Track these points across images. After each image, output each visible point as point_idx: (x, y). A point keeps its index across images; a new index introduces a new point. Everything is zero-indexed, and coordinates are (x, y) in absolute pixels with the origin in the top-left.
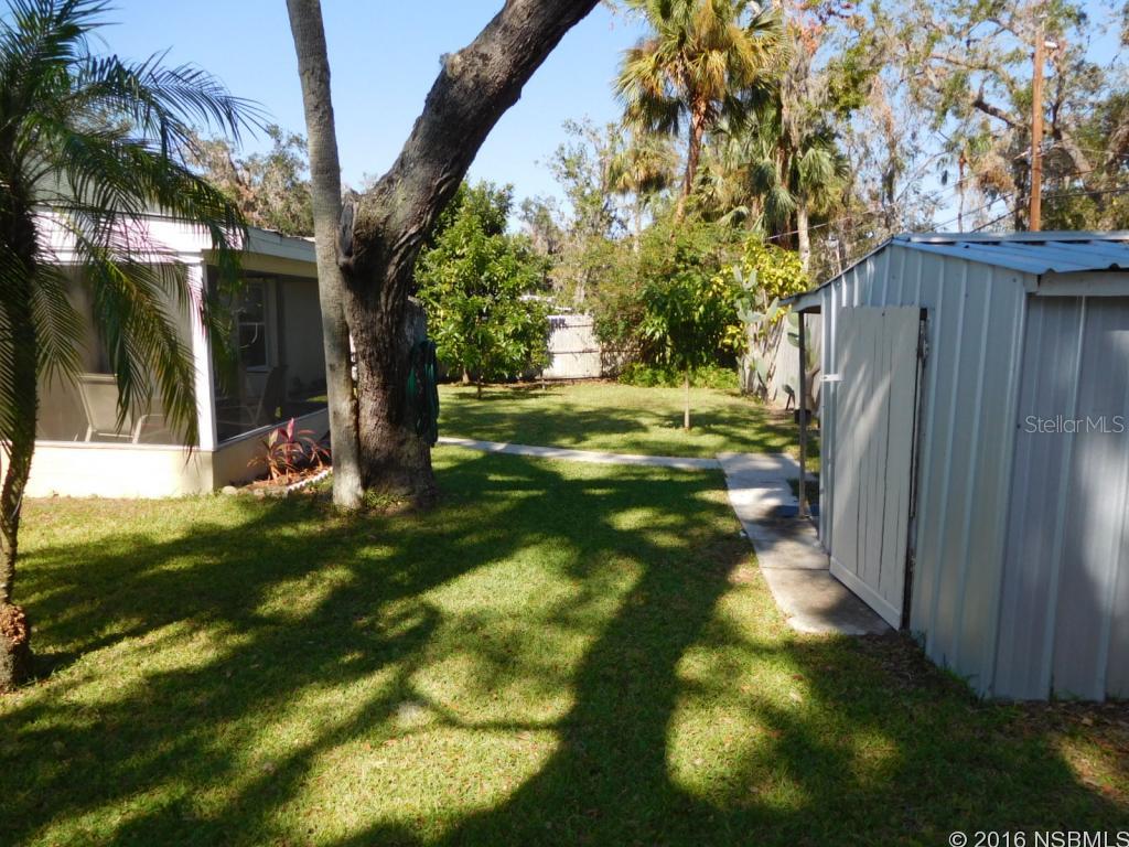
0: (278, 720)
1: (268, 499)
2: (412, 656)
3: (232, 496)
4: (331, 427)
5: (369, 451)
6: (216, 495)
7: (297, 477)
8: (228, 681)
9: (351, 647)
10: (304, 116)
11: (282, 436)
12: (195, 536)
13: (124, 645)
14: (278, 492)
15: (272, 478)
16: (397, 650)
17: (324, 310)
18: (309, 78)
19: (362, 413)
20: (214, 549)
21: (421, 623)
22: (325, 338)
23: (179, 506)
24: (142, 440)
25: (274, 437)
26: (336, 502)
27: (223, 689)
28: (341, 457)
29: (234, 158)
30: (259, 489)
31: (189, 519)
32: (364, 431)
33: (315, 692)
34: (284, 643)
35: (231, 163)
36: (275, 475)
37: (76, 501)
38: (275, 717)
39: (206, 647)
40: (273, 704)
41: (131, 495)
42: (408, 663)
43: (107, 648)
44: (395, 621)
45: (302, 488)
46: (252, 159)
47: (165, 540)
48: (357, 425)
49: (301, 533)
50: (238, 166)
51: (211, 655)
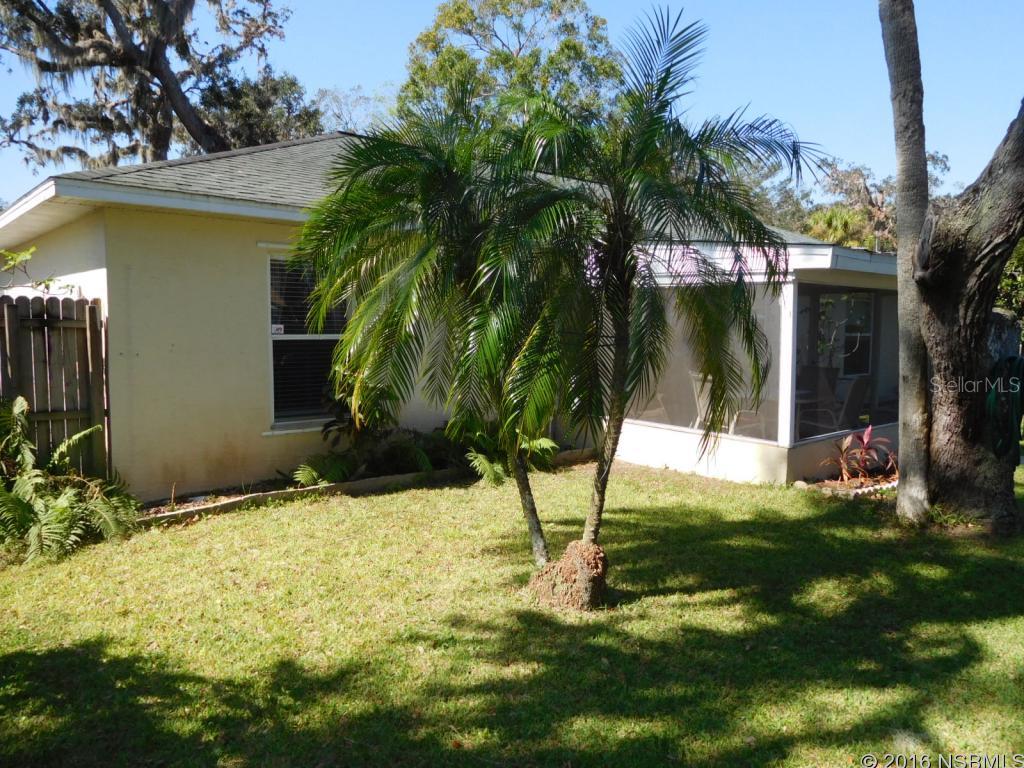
0: (776, 703)
1: (834, 498)
2: (932, 686)
3: (801, 490)
4: (900, 437)
5: (940, 466)
6: (788, 488)
7: (869, 481)
8: (745, 653)
9: (869, 657)
10: (893, 138)
11: (859, 441)
12: (760, 520)
13: (674, 598)
14: (844, 493)
15: (842, 480)
16: (917, 675)
17: (901, 323)
18: (900, 102)
19: (935, 427)
20: (772, 534)
21: (956, 656)
22: (901, 349)
23: (755, 492)
24: (736, 432)
25: (847, 441)
26: (898, 512)
27: (740, 659)
28: (908, 469)
29: (869, 183)
30: (828, 488)
31: (761, 503)
32: (935, 445)
33: (818, 689)
34: (807, 634)
35: (866, 188)
36: (845, 478)
37: (680, 474)
38: (774, 699)
39: (738, 618)
40: (776, 686)
41: (720, 477)
42: (925, 693)
43: (662, 597)
44: (928, 644)
45: (870, 493)
46: (885, 182)
47: (735, 519)
48: (928, 439)
49: (856, 537)
50: (872, 189)
51: (739, 626)
